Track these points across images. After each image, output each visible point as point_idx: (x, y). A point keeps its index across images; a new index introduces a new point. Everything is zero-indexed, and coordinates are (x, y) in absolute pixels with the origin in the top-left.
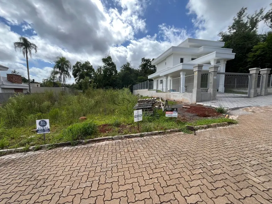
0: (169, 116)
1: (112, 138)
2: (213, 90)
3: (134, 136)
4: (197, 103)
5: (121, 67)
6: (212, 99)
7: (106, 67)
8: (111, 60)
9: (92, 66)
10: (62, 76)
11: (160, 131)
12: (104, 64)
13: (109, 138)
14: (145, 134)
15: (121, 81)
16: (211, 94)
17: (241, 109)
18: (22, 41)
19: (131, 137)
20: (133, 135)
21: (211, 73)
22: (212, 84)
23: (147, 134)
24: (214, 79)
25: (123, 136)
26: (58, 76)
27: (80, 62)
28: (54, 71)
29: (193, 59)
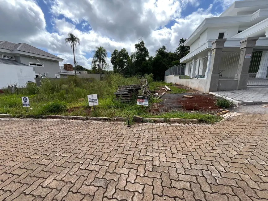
0: (140, 104)
1: (63, 117)
2: (241, 75)
3: (81, 118)
4: (211, 93)
5: (156, 52)
6: (237, 88)
7: (138, 52)
8: (144, 45)
9: (127, 53)
10: (100, 63)
11: (104, 117)
12: (137, 50)
13: (61, 117)
14: (90, 118)
15: (152, 67)
16: (237, 81)
17: (264, 106)
18: (70, 37)
19: (78, 119)
20: (79, 118)
21: (243, 50)
22: (242, 66)
23: (93, 118)
24: (245, 58)
25: (71, 117)
26: (97, 63)
27: (117, 50)
28: (94, 60)
29: (239, 32)
